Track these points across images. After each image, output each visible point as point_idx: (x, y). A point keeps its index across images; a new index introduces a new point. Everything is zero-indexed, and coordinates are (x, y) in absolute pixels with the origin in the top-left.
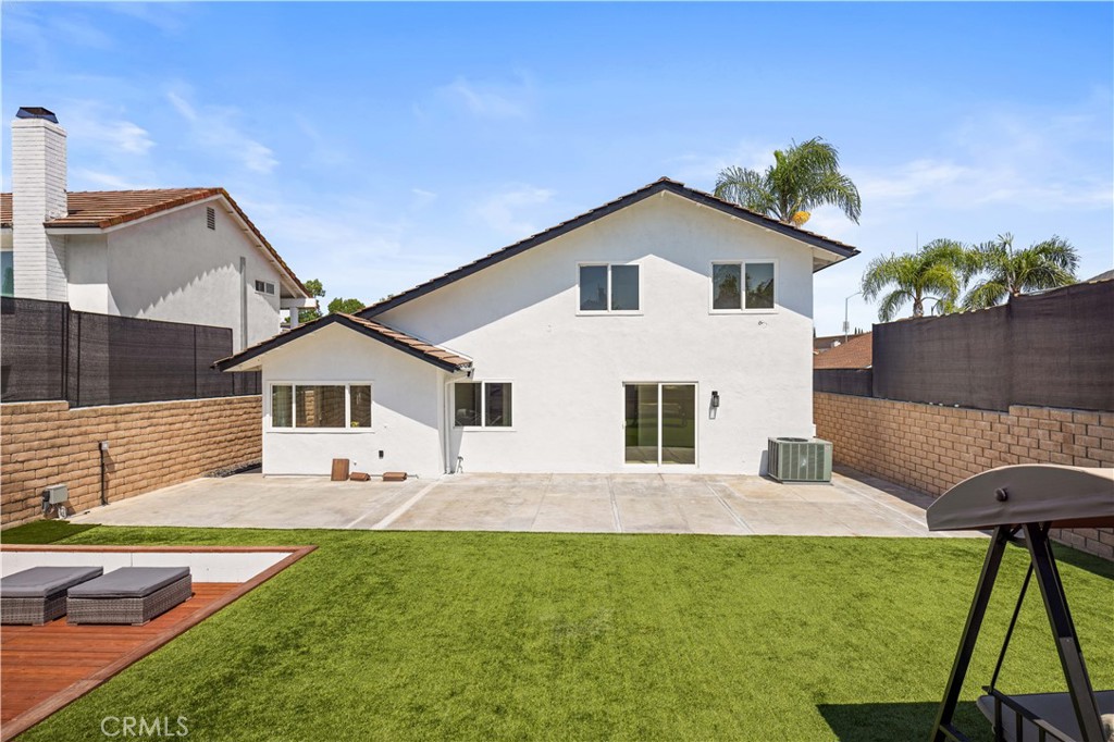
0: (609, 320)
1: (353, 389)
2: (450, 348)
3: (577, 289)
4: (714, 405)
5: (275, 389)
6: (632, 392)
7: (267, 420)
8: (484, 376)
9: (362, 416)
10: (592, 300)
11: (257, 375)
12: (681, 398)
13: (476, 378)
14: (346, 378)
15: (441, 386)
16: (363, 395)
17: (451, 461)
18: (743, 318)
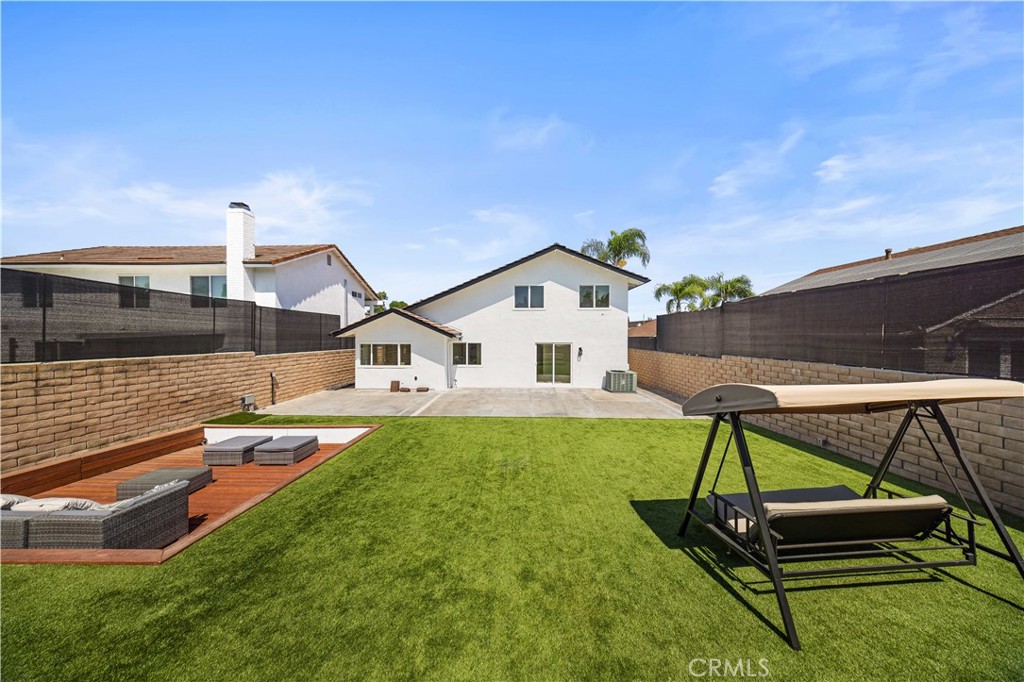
0: (529, 313)
1: (402, 346)
2: (451, 326)
3: (513, 297)
4: (580, 354)
5: (362, 346)
6: (540, 347)
7: (358, 362)
8: (467, 339)
9: (407, 361)
10: (521, 303)
11: (353, 339)
12: (564, 350)
13: (463, 341)
14: (398, 340)
15: (446, 346)
16: (407, 349)
17: (451, 382)
18: (594, 312)
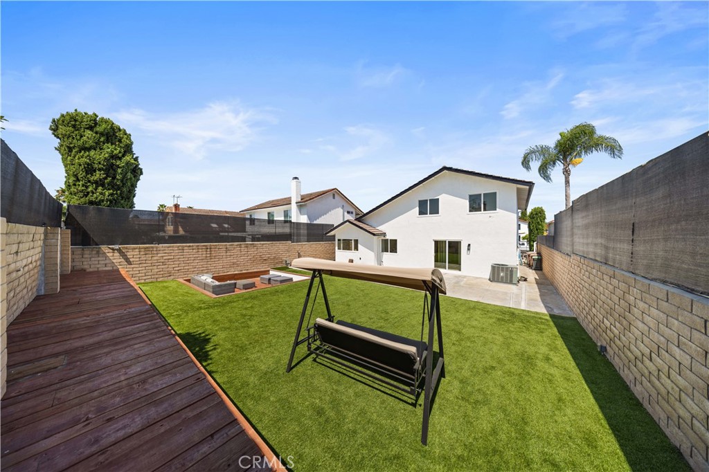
0: (429, 218)
1: (354, 240)
2: (382, 228)
3: (417, 208)
4: (469, 249)
5: (339, 240)
6: (437, 243)
7: (337, 248)
8: (389, 237)
9: (356, 248)
10: (422, 212)
11: (334, 236)
12: (455, 247)
13: (387, 238)
14: (353, 238)
15: (377, 242)
16: (356, 241)
17: (380, 262)
18: (482, 215)
